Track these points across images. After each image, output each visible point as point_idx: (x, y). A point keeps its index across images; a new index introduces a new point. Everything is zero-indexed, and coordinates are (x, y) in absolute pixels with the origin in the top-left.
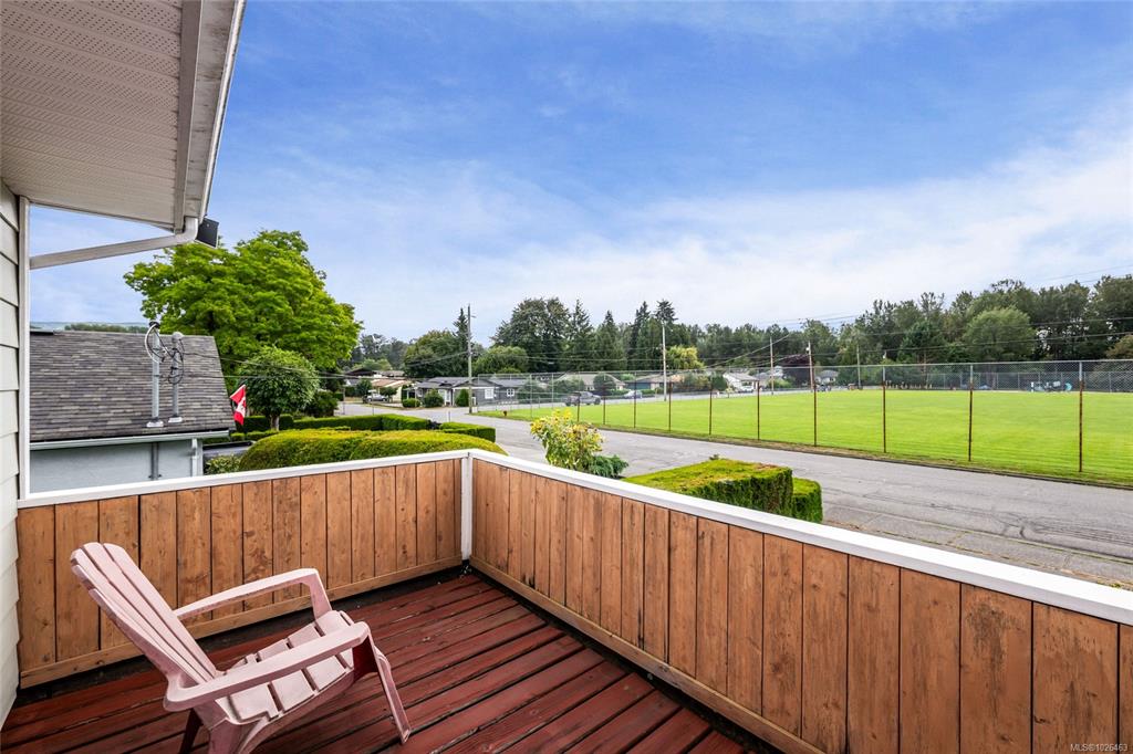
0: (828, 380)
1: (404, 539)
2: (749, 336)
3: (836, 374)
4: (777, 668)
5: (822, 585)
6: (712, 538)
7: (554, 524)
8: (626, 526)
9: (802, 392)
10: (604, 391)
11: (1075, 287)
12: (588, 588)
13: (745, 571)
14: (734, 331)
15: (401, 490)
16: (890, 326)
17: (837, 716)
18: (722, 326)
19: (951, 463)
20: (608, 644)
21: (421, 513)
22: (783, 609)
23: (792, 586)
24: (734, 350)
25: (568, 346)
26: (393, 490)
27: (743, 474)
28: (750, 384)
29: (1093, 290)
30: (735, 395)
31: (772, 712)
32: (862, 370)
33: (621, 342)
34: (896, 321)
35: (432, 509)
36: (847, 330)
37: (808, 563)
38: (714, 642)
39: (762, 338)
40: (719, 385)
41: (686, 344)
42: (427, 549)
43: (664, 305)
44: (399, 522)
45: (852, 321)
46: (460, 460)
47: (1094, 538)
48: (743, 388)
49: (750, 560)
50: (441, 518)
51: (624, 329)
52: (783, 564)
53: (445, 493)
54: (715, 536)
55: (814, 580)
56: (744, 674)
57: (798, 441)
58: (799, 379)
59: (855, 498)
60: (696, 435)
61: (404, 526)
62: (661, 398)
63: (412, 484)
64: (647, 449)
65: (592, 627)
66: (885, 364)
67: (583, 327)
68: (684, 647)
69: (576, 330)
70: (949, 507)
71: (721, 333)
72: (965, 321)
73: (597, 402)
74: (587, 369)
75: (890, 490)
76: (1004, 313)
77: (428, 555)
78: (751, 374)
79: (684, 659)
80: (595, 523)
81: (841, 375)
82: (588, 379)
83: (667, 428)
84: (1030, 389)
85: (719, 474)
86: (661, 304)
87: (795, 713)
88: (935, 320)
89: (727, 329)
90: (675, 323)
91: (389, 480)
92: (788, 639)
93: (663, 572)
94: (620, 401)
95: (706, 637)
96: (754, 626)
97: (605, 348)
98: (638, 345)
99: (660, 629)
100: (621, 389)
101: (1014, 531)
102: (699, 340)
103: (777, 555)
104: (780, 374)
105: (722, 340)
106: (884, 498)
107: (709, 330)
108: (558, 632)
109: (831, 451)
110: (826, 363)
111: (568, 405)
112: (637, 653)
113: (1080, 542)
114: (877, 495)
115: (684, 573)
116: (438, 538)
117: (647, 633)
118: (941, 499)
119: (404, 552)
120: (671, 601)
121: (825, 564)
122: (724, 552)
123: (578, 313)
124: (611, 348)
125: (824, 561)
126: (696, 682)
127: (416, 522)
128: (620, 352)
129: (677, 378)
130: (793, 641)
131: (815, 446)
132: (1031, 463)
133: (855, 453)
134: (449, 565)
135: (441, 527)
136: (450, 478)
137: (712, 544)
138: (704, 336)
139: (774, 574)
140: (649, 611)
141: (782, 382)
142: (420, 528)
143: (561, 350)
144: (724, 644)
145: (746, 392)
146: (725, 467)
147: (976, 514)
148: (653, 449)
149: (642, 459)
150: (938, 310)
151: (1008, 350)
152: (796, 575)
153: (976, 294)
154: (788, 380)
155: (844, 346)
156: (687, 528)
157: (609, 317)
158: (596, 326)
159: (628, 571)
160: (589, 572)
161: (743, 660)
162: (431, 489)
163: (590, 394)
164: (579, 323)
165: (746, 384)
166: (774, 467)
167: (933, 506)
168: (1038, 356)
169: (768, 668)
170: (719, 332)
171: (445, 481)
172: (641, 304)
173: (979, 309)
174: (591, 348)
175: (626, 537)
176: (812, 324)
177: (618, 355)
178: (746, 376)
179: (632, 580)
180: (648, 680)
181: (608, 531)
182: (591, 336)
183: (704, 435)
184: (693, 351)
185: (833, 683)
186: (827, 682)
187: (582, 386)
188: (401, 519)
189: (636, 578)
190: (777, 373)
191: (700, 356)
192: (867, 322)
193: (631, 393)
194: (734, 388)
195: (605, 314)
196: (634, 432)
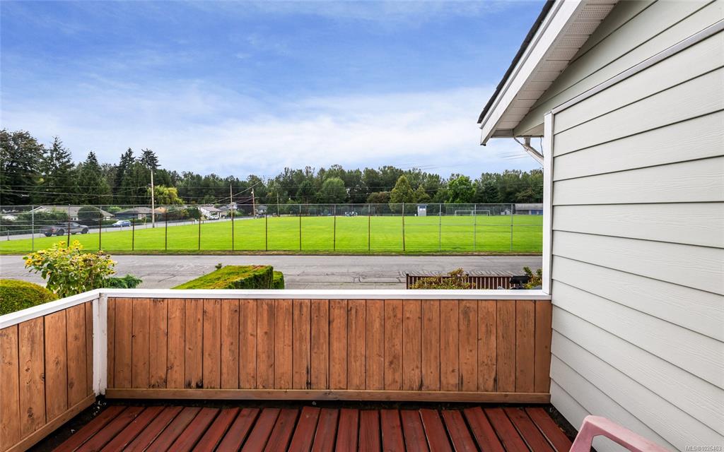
0: (262, 211)
1: (30, 400)
2: (214, 182)
3: (266, 208)
4: (391, 363)
5: (411, 316)
6: (357, 309)
7: (225, 331)
8: (296, 317)
9: (249, 218)
10: (91, 221)
11: (358, 171)
12: (263, 367)
13: (375, 321)
14: (203, 178)
15: (25, 349)
16: (292, 182)
17: (417, 371)
18: (195, 174)
19: (327, 253)
20: (284, 397)
21: (50, 366)
22: (394, 333)
23: (398, 321)
24: (204, 190)
25: (42, 180)
26: (15, 351)
27: (247, 274)
28: (216, 214)
29: (363, 173)
30: (207, 222)
31: (390, 385)
32: (279, 206)
33: (104, 179)
34: (295, 180)
35: (62, 358)
36: (271, 183)
37: (405, 308)
38: (358, 364)
39: (222, 184)
40: (196, 215)
41: (168, 186)
42: (57, 400)
43: (148, 153)
44: (24, 384)
45: (273, 178)
46: (91, 302)
47: (380, 277)
48: (212, 217)
49: (377, 314)
50: (72, 365)
51: (108, 169)
52: (393, 313)
53: (76, 338)
54: (358, 308)
55: (408, 315)
56: (375, 373)
57: (256, 249)
58: (247, 211)
59: (294, 278)
60: (189, 251)
61: (30, 387)
62: (150, 225)
63: (39, 338)
64: (151, 266)
65: (269, 393)
66: (290, 203)
67: (63, 164)
68: (339, 375)
69: (54, 165)
70: (333, 274)
71: (194, 180)
72: (323, 182)
73: (85, 231)
74: (67, 202)
75: (309, 270)
76: (336, 180)
77: (59, 408)
78: (217, 207)
79: (339, 382)
80: (268, 321)
81: (268, 209)
82: (73, 211)
83: (164, 249)
84: (345, 215)
85: (231, 276)
86: (145, 152)
87: (399, 381)
88: (311, 180)
89: (198, 176)
90: (158, 168)
91: (10, 343)
92: (396, 347)
93: (325, 337)
94: (109, 229)
95: (353, 363)
96: (379, 347)
97: (89, 184)
98: (123, 183)
99: (323, 372)
100: (108, 219)
101: (357, 280)
102: (177, 182)
103: (391, 308)
104: (235, 207)
105: (195, 183)
106: (307, 275)
107: (185, 176)
108: (237, 409)
109: (275, 252)
110: (261, 202)
111: (48, 235)
112: (307, 393)
113: (376, 280)
114: (304, 274)
115: (339, 333)
116: (69, 385)
117: (313, 378)
118: (330, 270)
119: (30, 416)
120: (331, 351)
121: (412, 306)
122: (363, 314)
123: (56, 150)
124: (97, 184)
125: (412, 305)
126: (349, 391)
127: (45, 378)
128: (106, 189)
129: (162, 210)
130: (398, 347)
131: (267, 251)
132: (354, 249)
133: (287, 253)
134: (82, 408)
135: (73, 374)
136: (82, 322)
137: (356, 312)
138: (182, 180)
139: (389, 318)
140: (315, 365)
141: (237, 213)
142: (49, 382)
143: (34, 183)
144: (364, 363)
145: (214, 219)
146: (234, 271)
147: (344, 275)
148: (156, 266)
149: (149, 275)
150: (312, 175)
151: (338, 197)
152: (399, 316)
153: (327, 170)
154: (240, 211)
155: (270, 191)
156: (341, 308)
157: (92, 157)
158: (76, 164)
159: (298, 345)
160: (263, 357)
161: (375, 367)
162: (62, 338)
163: (76, 225)
164: (58, 159)
165: (214, 214)
166: (262, 266)
167: (327, 275)
168: (346, 201)
169: (387, 364)
170: (193, 177)
171: (77, 326)
172: (127, 150)
173: (327, 177)
174: (73, 184)
175: (296, 324)
176: (253, 177)
177: (104, 191)
178: (213, 209)
179: (301, 349)
180: (314, 406)
181: (281, 325)
182: (73, 172)
183: (194, 251)
184: (174, 190)
185: (416, 359)
186: (414, 358)
187: (65, 218)
188: (25, 380)
189: (304, 347)
190: (233, 206)
191: (179, 194)
192: (281, 179)
193: (119, 222)
194: (206, 217)
195: (88, 154)
196: (133, 254)
